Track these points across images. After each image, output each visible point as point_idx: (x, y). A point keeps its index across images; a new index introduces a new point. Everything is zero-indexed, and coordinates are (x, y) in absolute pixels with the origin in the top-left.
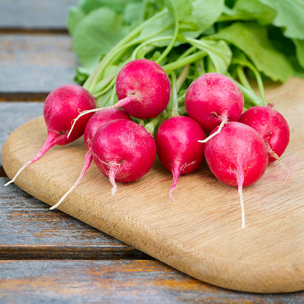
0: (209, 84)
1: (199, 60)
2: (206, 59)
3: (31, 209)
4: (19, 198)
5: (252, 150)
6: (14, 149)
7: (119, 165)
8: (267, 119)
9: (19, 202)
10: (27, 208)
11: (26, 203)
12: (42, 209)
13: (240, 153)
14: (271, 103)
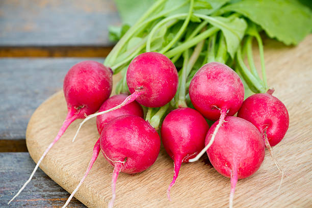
0: (209, 78)
1: (212, 35)
2: (219, 34)
3: (48, 193)
4: (39, 179)
5: (248, 149)
6: (36, 130)
7: (124, 162)
8: (265, 109)
9: (38, 183)
10: (44, 191)
11: (44, 185)
12: (58, 193)
13: (236, 152)
14: (271, 89)
